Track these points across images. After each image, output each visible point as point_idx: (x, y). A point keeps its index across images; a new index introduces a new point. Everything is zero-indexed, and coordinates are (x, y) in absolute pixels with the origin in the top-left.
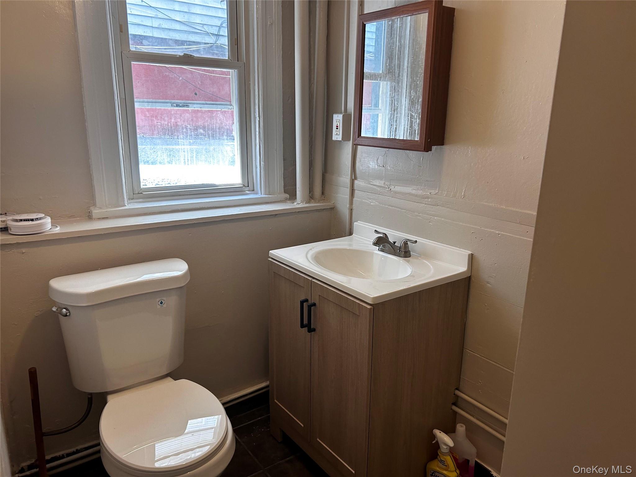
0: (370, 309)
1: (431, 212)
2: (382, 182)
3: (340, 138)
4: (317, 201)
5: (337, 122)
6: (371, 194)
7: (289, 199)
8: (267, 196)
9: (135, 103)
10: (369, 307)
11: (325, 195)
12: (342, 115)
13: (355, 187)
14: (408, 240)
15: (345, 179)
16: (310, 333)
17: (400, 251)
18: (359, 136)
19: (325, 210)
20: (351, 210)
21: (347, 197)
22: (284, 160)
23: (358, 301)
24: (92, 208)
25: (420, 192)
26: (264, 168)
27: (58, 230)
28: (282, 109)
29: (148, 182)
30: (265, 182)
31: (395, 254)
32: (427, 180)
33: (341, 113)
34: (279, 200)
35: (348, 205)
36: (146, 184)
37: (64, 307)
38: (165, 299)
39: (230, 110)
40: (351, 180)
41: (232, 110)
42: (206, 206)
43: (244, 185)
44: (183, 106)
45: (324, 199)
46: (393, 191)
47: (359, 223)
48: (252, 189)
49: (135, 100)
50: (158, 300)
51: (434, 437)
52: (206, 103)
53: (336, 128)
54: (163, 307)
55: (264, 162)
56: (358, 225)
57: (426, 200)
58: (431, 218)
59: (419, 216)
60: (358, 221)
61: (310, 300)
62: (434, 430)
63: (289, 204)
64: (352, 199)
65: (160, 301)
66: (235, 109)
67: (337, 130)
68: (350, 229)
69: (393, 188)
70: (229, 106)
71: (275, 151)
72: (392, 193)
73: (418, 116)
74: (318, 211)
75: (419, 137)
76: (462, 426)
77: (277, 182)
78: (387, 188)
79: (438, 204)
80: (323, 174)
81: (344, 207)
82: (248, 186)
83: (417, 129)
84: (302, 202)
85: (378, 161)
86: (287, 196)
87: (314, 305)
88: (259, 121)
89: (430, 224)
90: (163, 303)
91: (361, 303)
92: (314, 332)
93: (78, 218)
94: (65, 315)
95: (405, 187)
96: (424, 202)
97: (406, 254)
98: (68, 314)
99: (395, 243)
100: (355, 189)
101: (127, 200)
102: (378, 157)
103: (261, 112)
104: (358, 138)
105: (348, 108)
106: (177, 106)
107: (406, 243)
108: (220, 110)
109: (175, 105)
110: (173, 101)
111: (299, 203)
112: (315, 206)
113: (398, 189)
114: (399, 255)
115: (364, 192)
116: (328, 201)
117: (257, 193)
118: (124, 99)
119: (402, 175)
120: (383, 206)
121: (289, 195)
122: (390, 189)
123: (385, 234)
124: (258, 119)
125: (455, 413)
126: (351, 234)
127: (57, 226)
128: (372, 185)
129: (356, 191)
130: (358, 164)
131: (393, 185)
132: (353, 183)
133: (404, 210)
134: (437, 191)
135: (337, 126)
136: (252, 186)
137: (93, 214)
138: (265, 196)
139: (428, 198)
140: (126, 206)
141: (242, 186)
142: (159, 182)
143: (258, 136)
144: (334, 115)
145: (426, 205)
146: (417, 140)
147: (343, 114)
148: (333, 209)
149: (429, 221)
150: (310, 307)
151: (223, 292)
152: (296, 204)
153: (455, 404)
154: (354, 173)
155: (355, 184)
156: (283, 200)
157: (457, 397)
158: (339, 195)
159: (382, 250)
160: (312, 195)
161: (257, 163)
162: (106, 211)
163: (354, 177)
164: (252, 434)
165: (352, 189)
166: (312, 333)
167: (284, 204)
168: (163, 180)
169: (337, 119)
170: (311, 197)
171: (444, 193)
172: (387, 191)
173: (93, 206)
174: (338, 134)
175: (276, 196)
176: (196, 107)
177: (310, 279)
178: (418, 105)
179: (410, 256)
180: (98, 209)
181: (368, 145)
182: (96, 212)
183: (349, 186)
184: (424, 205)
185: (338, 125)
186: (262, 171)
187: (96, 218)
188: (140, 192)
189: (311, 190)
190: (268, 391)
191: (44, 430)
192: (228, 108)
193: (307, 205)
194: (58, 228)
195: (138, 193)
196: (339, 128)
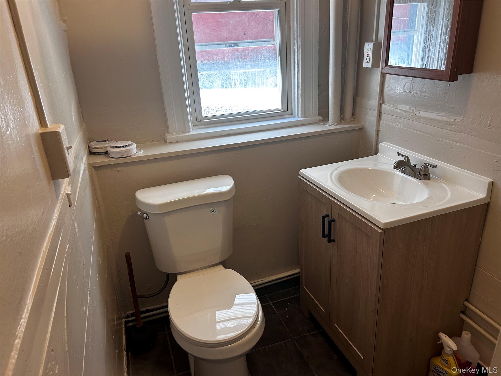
0: (381, 233)
1: (454, 138)
2: (408, 107)
3: (369, 65)
4: (348, 122)
5: (368, 50)
6: (397, 118)
7: (322, 121)
8: (303, 119)
9: (195, 47)
10: (380, 231)
11: (355, 117)
12: (373, 44)
13: (383, 111)
14: (428, 164)
15: (373, 102)
16: (330, 243)
17: (419, 174)
18: (386, 64)
19: (354, 131)
20: (378, 131)
21: (374, 119)
22: (319, 86)
23: (370, 224)
24: (167, 134)
25: (444, 119)
26: (301, 95)
27: (141, 153)
28: (318, 41)
29: (211, 109)
30: (302, 107)
31: (415, 176)
32: (452, 107)
33: (372, 42)
34: (314, 122)
35: (375, 127)
36: (209, 111)
37: (145, 212)
38: (215, 208)
39: (273, 45)
40: (378, 104)
41: (275, 45)
42: (252, 130)
43: (284, 110)
44: (234, 46)
45: (354, 120)
46: (417, 116)
47: (384, 144)
48: (291, 113)
49: (196, 44)
50: (211, 209)
51: (439, 339)
52: (253, 41)
53: (366, 56)
54: (214, 214)
55: (301, 90)
56: (382, 145)
57: (450, 126)
58: (454, 144)
59: (442, 141)
60: (384, 142)
61: (330, 215)
62: (439, 334)
63: (322, 126)
64: (378, 122)
65: (212, 210)
66: (277, 44)
67: (367, 58)
68: (376, 148)
69: (418, 113)
70: (273, 42)
71: (311, 80)
72: (417, 118)
73: (445, 45)
74: (347, 132)
75: (444, 67)
76: (467, 334)
77: (312, 107)
78: (412, 113)
79: (462, 131)
80: (354, 98)
81: (371, 129)
82: (288, 111)
83: (443, 59)
84: (333, 124)
85: (405, 87)
86: (321, 118)
87: (334, 220)
88: (297, 54)
89: (452, 149)
90: (215, 212)
91: (374, 227)
92: (334, 242)
93: (157, 142)
94: (146, 219)
95: (429, 113)
96: (448, 128)
97: (426, 177)
98: (148, 218)
99: (415, 165)
100: (382, 112)
101: (192, 127)
102: (405, 83)
103: (299, 45)
104: (385, 67)
105: (379, 36)
106: (230, 46)
107: (426, 167)
108: (265, 46)
109: (228, 46)
110: (226, 42)
111: (331, 124)
112: (344, 128)
113: (423, 114)
114: (419, 178)
115: (390, 116)
116: (358, 122)
117: (294, 117)
118: (187, 45)
119: (427, 101)
120: (408, 129)
121: (323, 117)
122: (415, 114)
123: (407, 157)
124: (296, 52)
125: (463, 321)
126: (376, 153)
127: (141, 149)
128: (398, 109)
129: (383, 114)
130: (386, 89)
131: (418, 110)
132: (380, 107)
133: (428, 134)
134: (462, 118)
135: (368, 55)
136: (291, 111)
137: (167, 139)
138: (301, 119)
139: (452, 124)
140: (191, 132)
141: (282, 111)
142: (219, 109)
143: (296, 67)
144: (365, 44)
145: (449, 131)
146: (443, 69)
147: (374, 42)
148: (362, 130)
149: (451, 147)
150: (330, 223)
151: (264, 200)
152: (328, 126)
153: (463, 313)
154: (382, 97)
155: (382, 107)
156: (317, 122)
157: (466, 307)
158: (367, 117)
159: (403, 172)
160: (343, 117)
161: (295, 91)
162: (176, 137)
163: (382, 101)
164: (286, 308)
165: (380, 113)
166: (332, 243)
167: (318, 125)
168: (222, 107)
169: (368, 47)
170: (342, 118)
171: (469, 120)
172: (412, 116)
173: (167, 132)
174: (368, 62)
175: (311, 118)
176: (245, 46)
177: (331, 198)
178: (446, 34)
179: (429, 179)
180: (171, 135)
181: (395, 73)
182: (169, 137)
183: (377, 109)
184: (447, 131)
185: (369, 53)
186: (299, 98)
187: (169, 143)
188: (202, 120)
189: (342, 112)
190: (299, 277)
191: (138, 294)
192: (271, 44)
193: (338, 127)
194: (142, 152)
195: (201, 121)
196: (369, 56)
